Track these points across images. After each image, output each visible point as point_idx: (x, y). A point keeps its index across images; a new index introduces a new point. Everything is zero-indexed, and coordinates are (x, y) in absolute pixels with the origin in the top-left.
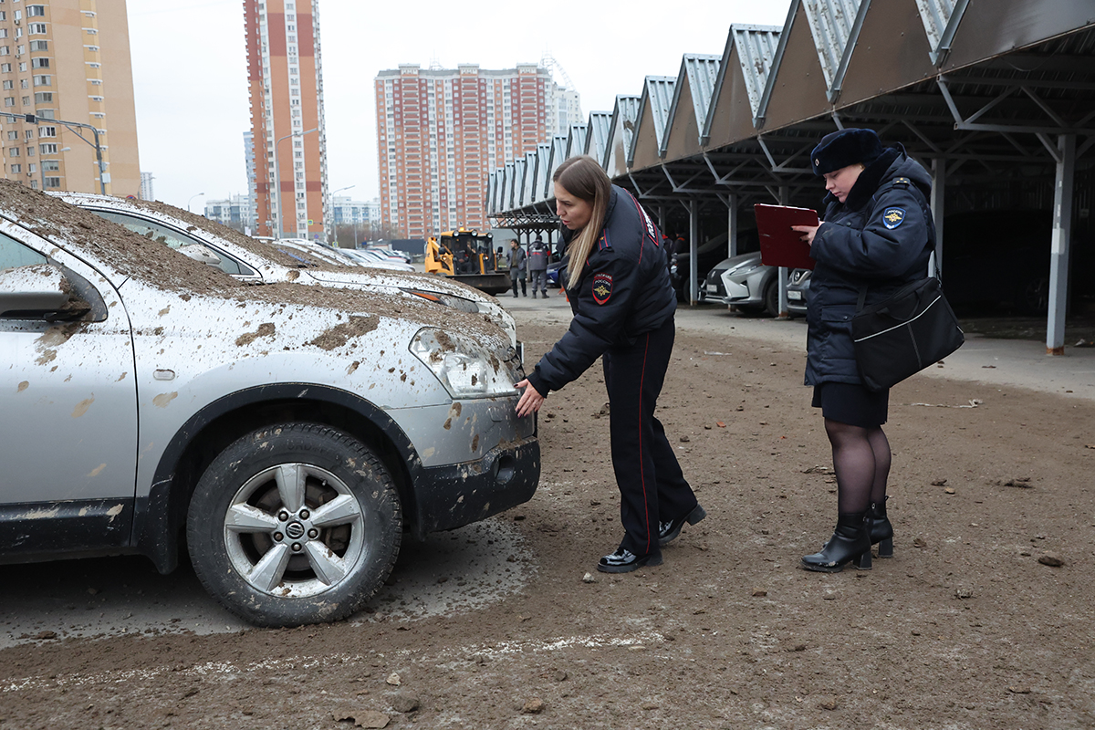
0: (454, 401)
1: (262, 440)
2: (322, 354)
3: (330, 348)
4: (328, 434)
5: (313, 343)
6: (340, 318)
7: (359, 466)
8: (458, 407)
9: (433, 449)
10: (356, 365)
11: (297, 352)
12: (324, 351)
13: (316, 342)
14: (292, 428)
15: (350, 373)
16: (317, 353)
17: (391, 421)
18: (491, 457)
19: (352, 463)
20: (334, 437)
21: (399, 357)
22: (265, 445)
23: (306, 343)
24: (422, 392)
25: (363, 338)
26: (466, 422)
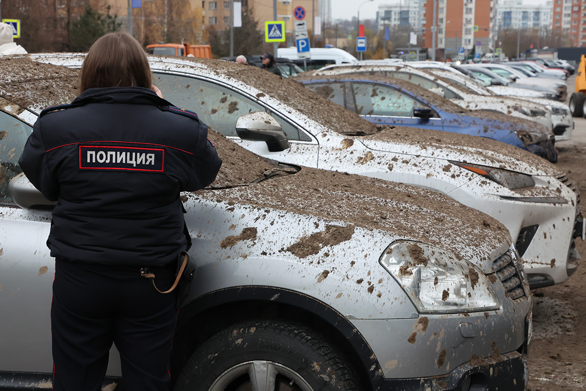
0: (421, 316)
1: (237, 337)
2: (295, 261)
3: (303, 256)
4: (298, 337)
5: (288, 250)
6: (317, 226)
7: (323, 370)
8: (425, 322)
9: (395, 362)
10: (326, 274)
11: (274, 257)
12: (298, 258)
13: (293, 249)
14: (266, 327)
15: (319, 281)
16: (291, 259)
17: (355, 330)
18: (459, 372)
19: (317, 367)
20: (303, 340)
21: (368, 269)
22: (240, 341)
23: (282, 249)
24: (388, 304)
25: (336, 248)
26: (433, 337)
